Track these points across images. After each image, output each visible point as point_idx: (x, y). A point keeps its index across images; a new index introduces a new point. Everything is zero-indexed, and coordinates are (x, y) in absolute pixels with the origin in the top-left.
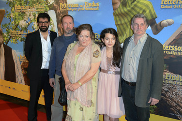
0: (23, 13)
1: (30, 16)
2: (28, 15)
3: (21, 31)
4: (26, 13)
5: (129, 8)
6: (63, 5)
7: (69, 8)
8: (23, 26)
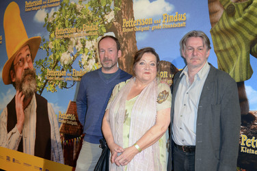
0: (67, 39)
1: (77, 44)
2: (74, 42)
3: (63, 70)
4: (71, 39)
5: (239, 19)
6: (127, 23)
7: (138, 26)
8: (66, 63)
